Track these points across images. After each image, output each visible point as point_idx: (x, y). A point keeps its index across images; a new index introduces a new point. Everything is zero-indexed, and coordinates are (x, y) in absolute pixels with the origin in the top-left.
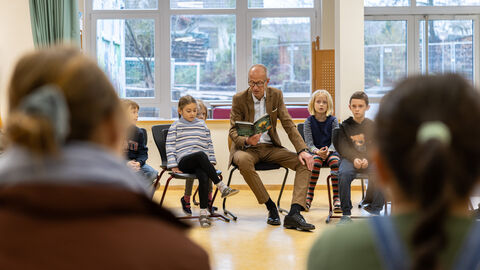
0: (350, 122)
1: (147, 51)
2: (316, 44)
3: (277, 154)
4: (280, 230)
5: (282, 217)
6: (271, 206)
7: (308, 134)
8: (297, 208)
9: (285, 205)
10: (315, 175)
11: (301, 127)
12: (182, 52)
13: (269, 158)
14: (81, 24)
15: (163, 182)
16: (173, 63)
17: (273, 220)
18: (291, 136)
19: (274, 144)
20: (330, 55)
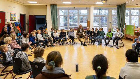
0: (92, 32)
1: (66, 18)
2: (88, 20)
3: (82, 36)
4: (83, 46)
5: (83, 44)
6: (82, 42)
7: (87, 33)
8: (85, 43)
9: (84, 42)
10: (87, 39)
11: (86, 32)
12: (71, 18)
13: (81, 36)
14: (58, 17)
15: (68, 39)
16: (70, 19)
17: (82, 44)
18: (85, 33)
19: (82, 34)
20: (89, 21)
